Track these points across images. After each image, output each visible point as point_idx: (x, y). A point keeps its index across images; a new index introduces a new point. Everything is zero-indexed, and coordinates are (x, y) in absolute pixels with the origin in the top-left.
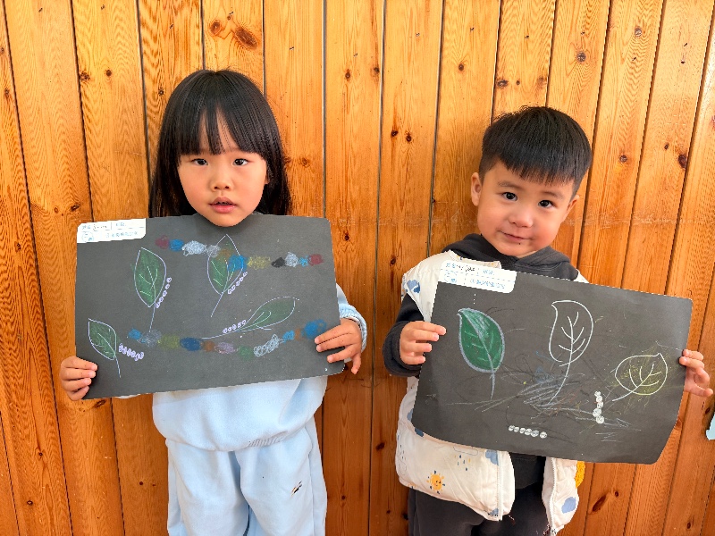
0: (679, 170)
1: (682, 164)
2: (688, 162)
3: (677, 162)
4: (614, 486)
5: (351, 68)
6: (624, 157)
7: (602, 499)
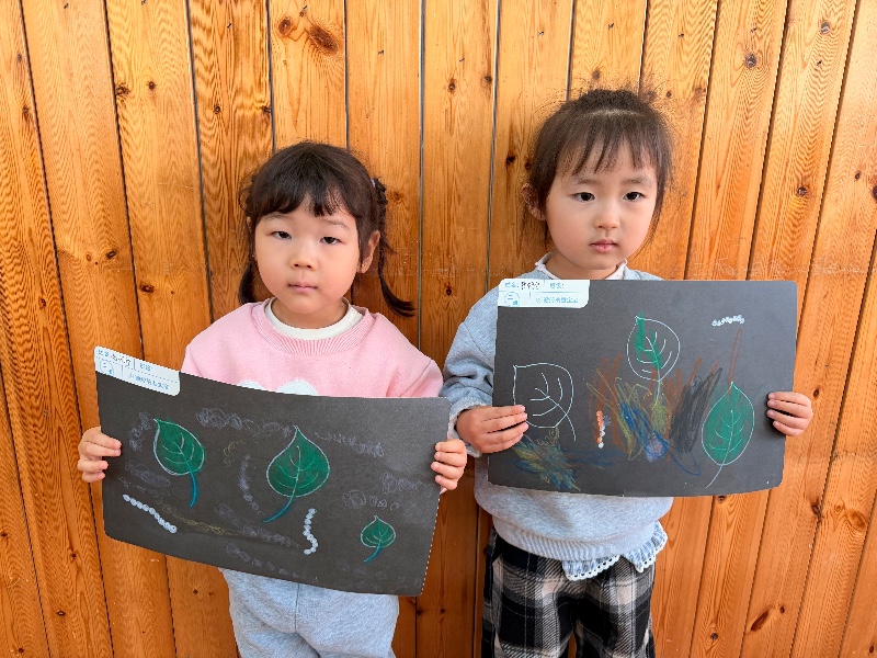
0: (873, 205)
3: (870, 196)
4: (780, 600)
5: (455, 77)
6: (803, 189)
7: (764, 616)
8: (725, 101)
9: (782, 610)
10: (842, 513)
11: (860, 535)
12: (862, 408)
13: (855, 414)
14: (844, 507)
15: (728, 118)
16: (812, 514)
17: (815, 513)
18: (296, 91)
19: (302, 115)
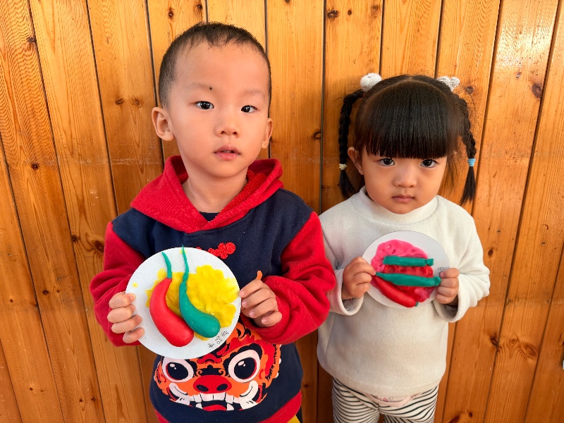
0: (532, 101)
1: (536, 94)
2: (543, 91)
3: (530, 92)
4: (468, 407)
5: (173, 7)
6: (470, 88)
7: (457, 418)
8: (399, 16)
9: (471, 415)
10: (517, 345)
11: (532, 362)
12: (529, 264)
13: (523, 270)
14: (518, 340)
15: (401, 30)
16: (490, 345)
17: (494, 344)
18: (51, 24)
19: (58, 43)
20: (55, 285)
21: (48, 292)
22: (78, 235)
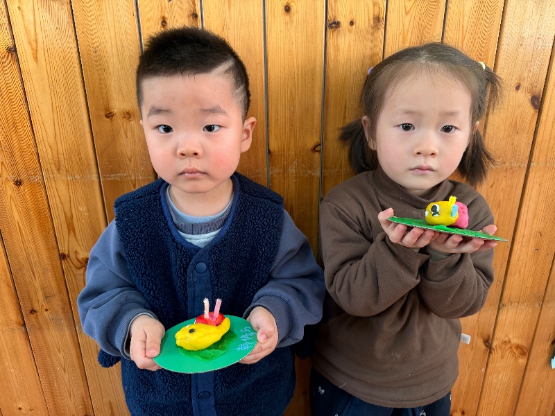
0: (530, 111)
1: (535, 107)
2: (542, 103)
3: (529, 103)
4: (461, 406)
5: (166, 15)
8: (401, 27)
9: (463, 413)
10: (509, 346)
11: (522, 361)
12: (523, 270)
13: (517, 275)
14: (510, 342)
16: (484, 347)
17: (487, 346)
18: (33, 32)
19: (41, 52)
20: (43, 304)
21: (35, 311)
22: (67, 253)
